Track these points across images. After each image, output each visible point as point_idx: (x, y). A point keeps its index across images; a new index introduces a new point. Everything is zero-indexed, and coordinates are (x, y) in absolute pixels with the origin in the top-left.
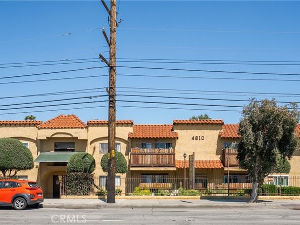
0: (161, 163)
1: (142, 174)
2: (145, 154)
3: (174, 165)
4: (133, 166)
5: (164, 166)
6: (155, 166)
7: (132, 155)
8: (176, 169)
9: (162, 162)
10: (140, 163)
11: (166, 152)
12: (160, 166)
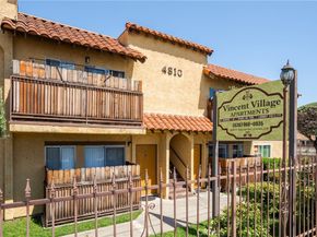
0: (108, 113)
1: (47, 143)
2: (65, 85)
3: (139, 123)
4: (20, 119)
5: (117, 122)
6: (93, 121)
7: (17, 85)
8: (144, 132)
9: (113, 111)
10: (47, 110)
11: (121, 87)
12: (107, 122)
